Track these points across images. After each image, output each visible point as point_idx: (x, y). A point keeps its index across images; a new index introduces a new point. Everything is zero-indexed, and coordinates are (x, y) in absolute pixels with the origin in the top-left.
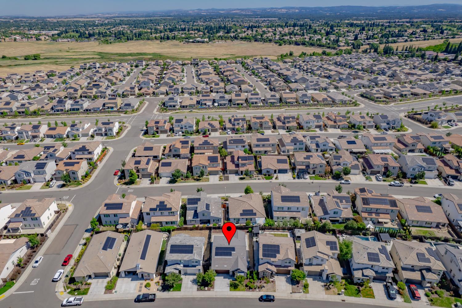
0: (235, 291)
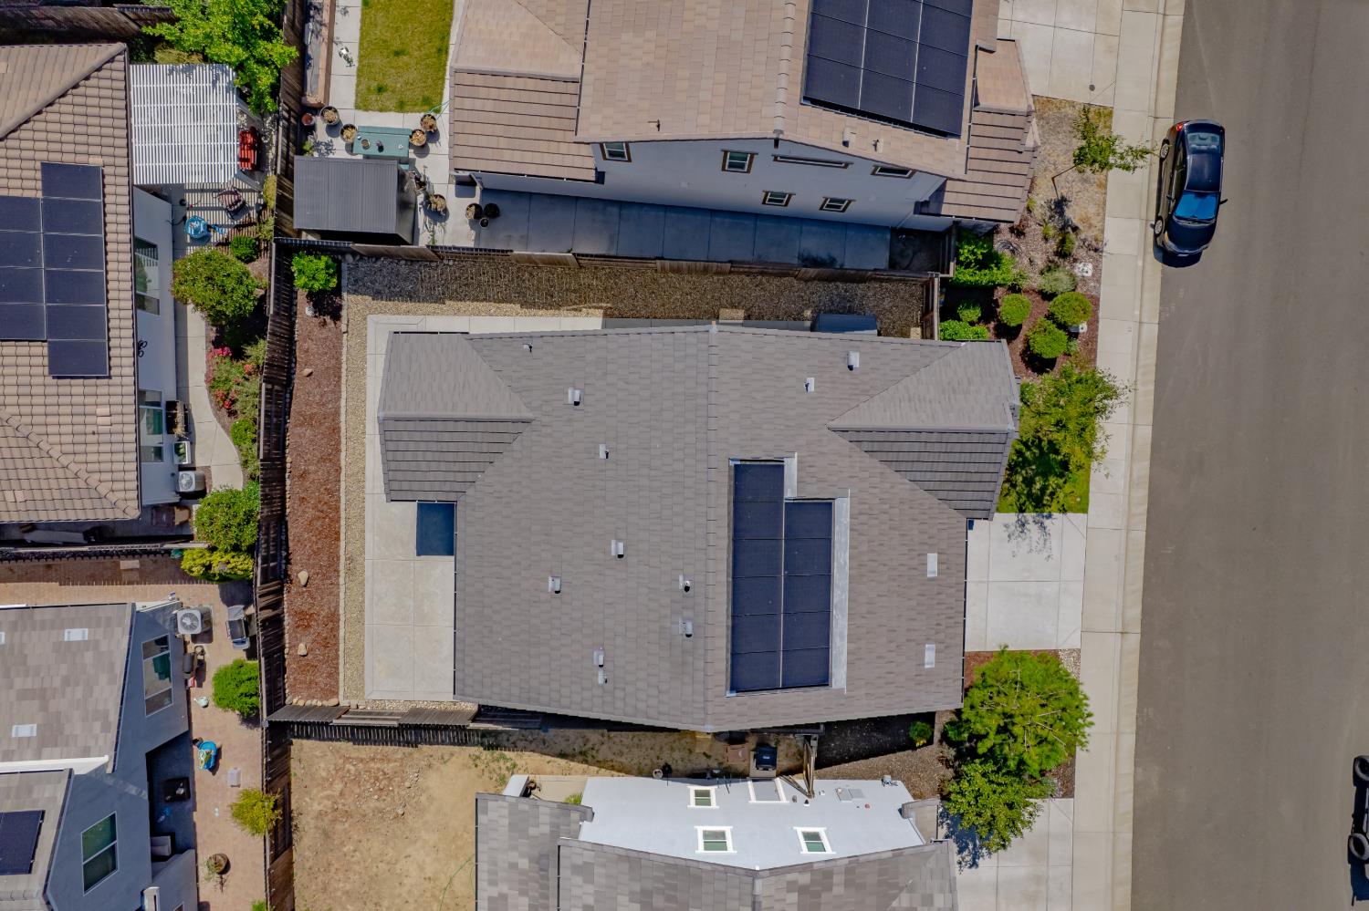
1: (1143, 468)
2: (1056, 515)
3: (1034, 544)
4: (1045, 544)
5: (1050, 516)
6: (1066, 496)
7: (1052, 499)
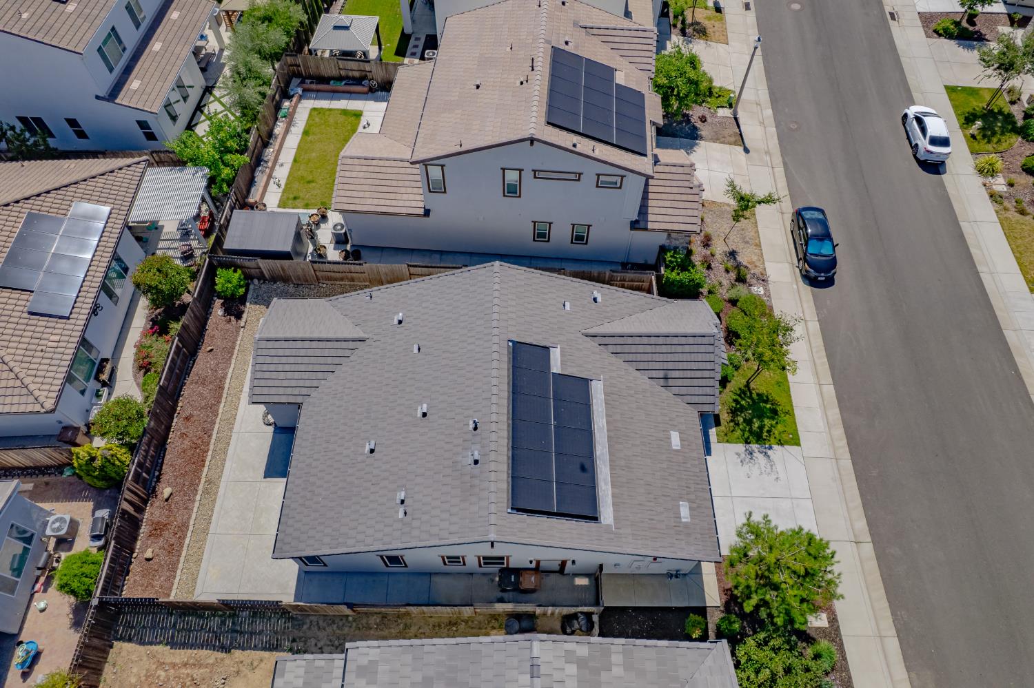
0: (790, 413)
1: (835, 413)
2: (775, 447)
3: (763, 469)
4: (772, 469)
5: (770, 448)
6: (780, 434)
7: (770, 435)
